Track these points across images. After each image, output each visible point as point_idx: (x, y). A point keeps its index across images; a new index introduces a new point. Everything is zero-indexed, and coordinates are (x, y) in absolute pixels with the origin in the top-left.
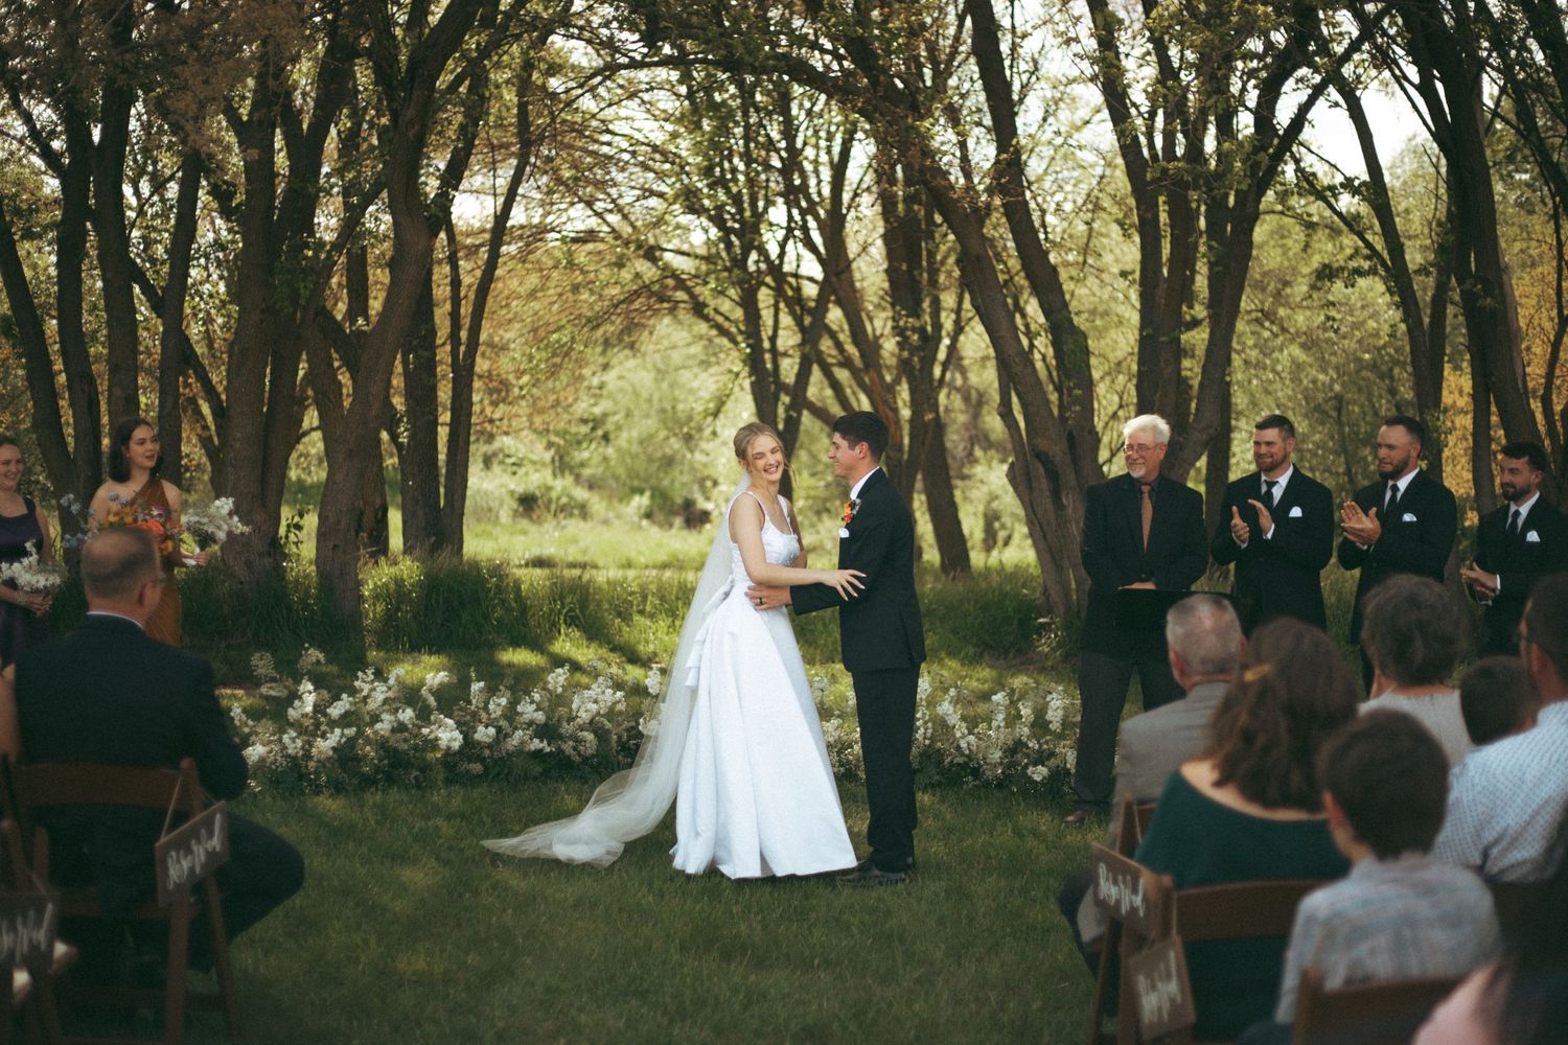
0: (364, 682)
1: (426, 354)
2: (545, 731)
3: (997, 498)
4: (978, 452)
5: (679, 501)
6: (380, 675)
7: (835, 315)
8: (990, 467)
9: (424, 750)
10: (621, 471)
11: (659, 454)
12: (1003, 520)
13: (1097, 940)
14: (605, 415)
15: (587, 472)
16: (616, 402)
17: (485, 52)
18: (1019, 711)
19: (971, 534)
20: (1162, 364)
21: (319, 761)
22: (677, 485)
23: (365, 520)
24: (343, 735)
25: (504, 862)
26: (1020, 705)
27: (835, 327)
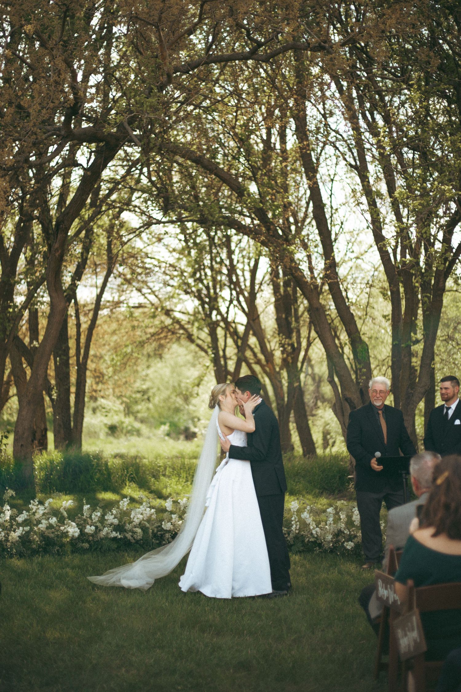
0: (33, 505)
1: (65, 358)
2: (119, 528)
3: (328, 424)
4: (319, 404)
5: (182, 428)
6: (41, 503)
7: (253, 340)
8: (325, 410)
9: (62, 537)
10: (156, 415)
11: (173, 407)
12: (332, 434)
13: (378, 617)
14: (148, 389)
15: (139, 415)
16: (153, 383)
17: (91, 219)
18: (340, 516)
19: (317, 440)
20: (402, 357)
21: (12, 542)
22: (181, 421)
23: (37, 435)
24: (23, 530)
25: (98, 588)
26: (340, 513)
27: (253, 346)
